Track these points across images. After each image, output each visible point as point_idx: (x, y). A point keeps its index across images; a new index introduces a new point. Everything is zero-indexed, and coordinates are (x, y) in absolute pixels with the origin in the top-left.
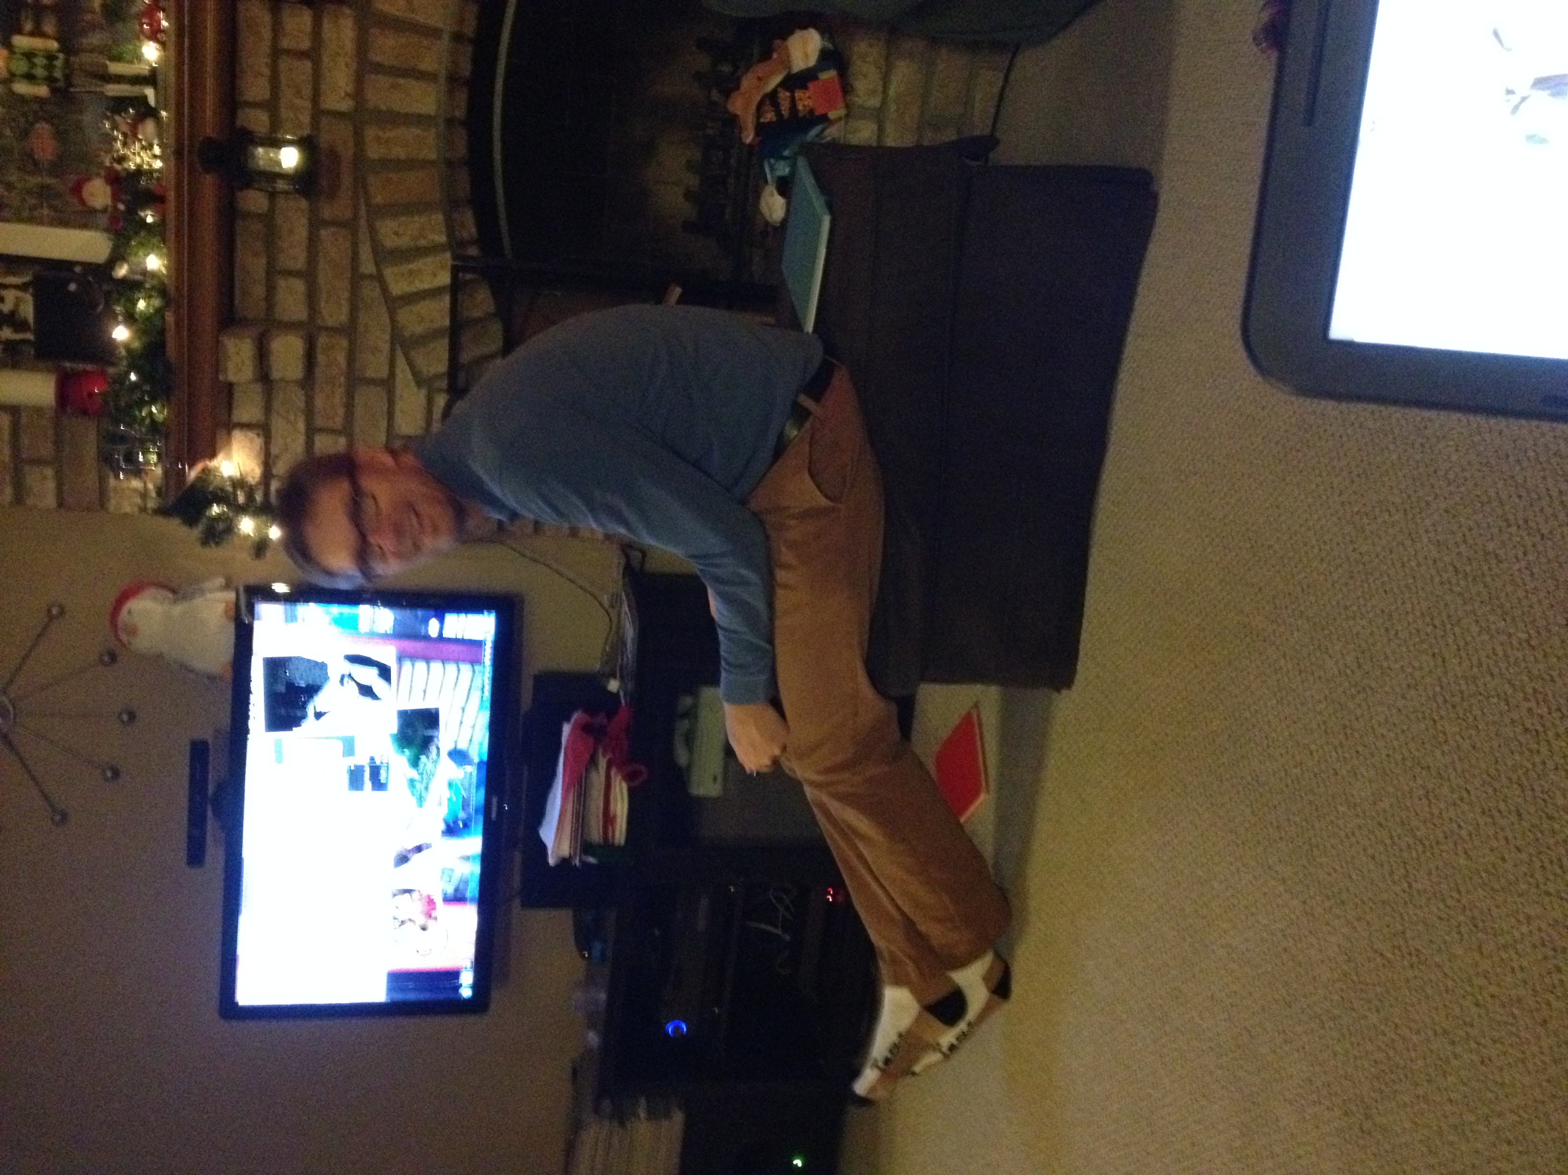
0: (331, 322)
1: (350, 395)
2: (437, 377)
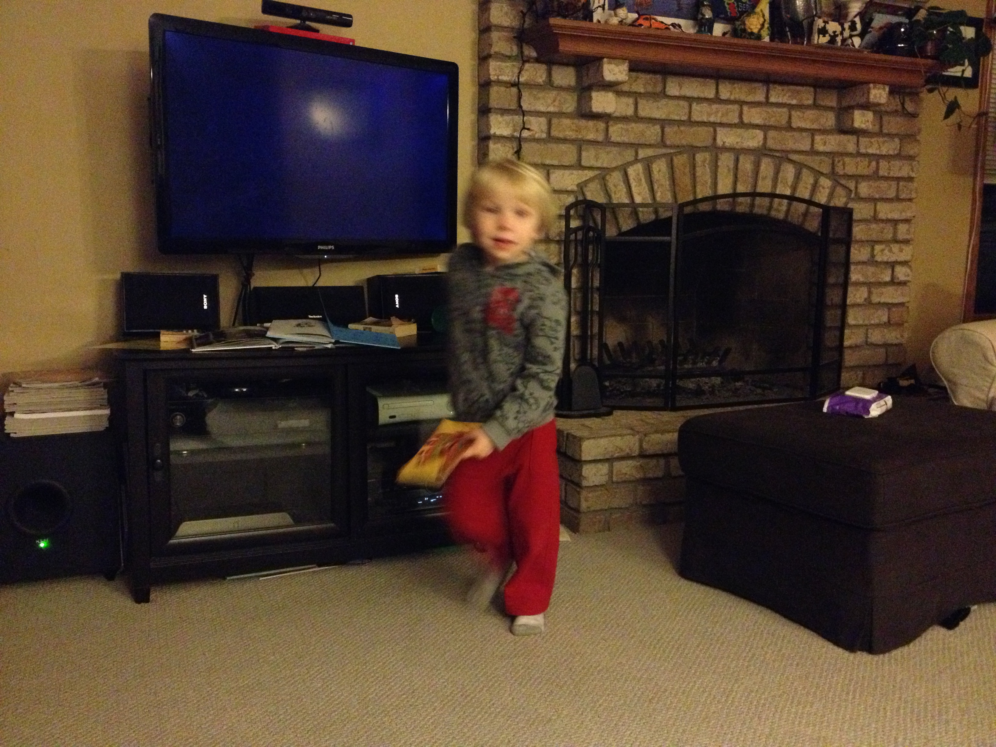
2: (584, 194)
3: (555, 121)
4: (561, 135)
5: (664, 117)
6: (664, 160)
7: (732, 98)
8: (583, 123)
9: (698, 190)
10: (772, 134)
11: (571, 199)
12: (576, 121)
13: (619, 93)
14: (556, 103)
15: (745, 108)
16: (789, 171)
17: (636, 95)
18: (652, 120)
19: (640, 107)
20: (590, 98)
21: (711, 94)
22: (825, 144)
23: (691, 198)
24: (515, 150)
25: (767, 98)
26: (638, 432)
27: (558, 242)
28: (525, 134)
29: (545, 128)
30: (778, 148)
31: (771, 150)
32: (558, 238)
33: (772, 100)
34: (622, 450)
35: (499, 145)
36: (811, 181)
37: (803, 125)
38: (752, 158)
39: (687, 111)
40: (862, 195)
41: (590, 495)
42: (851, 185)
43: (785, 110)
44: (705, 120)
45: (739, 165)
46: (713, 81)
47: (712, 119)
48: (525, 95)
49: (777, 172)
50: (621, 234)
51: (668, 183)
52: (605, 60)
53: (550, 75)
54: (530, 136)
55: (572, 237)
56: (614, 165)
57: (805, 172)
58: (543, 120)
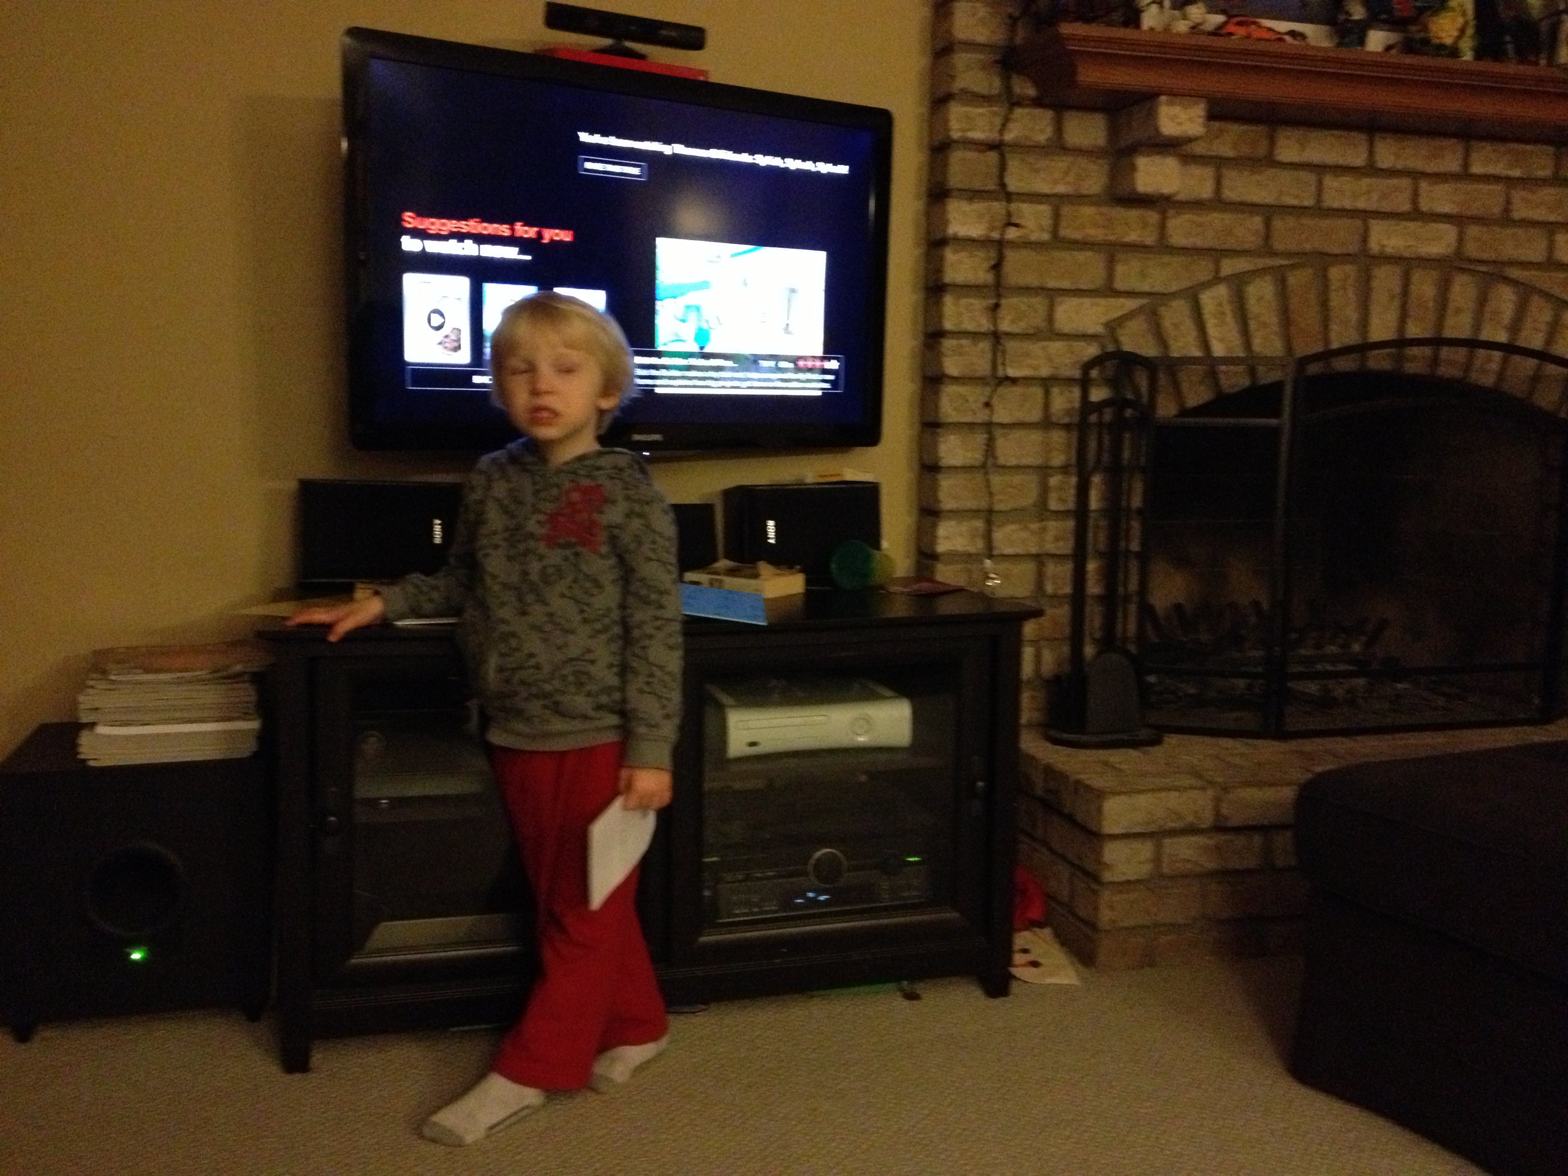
0: (1170, 225)
1: (1096, 246)
2: (1118, 346)
3: (1066, 210)
4: (1077, 235)
5: (1270, 200)
6: (1268, 278)
7: (1399, 166)
8: (1119, 212)
9: (1333, 335)
10: (1473, 231)
11: (1092, 351)
12: (1104, 210)
13: (1188, 159)
14: (1070, 178)
15: (1424, 184)
16: (1505, 299)
17: (1219, 163)
18: (1247, 207)
19: (1226, 183)
20: (1133, 168)
21: (1358, 159)
23: (1318, 348)
24: (993, 262)
25: (1466, 165)
26: (1211, 783)
27: (1067, 427)
28: (1012, 234)
29: (1047, 222)
30: (1485, 256)
31: (1470, 261)
32: (1066, 420)
33: (1477, 169)
34: (1180, 817)
35: (963, 255)
36: (1547, 316)
38: (1436, 274)
39: (1313, 189)
41: (1117, 898)
43: (1499, 188)
44: (1348, 204)
45: (1411, 288)
46: (1363, 137)
47: (1361, 204)
48: (1014, 165)
49: (1482, 302)
50: (1184, 412)
51: (1275, 319)
52: (1163, 98)
53: (1059, 129)
54: (1019, 237)
55: (1093, 418)
56: (1174, 287)
57: (1536, 301)
58: (1045, 209)
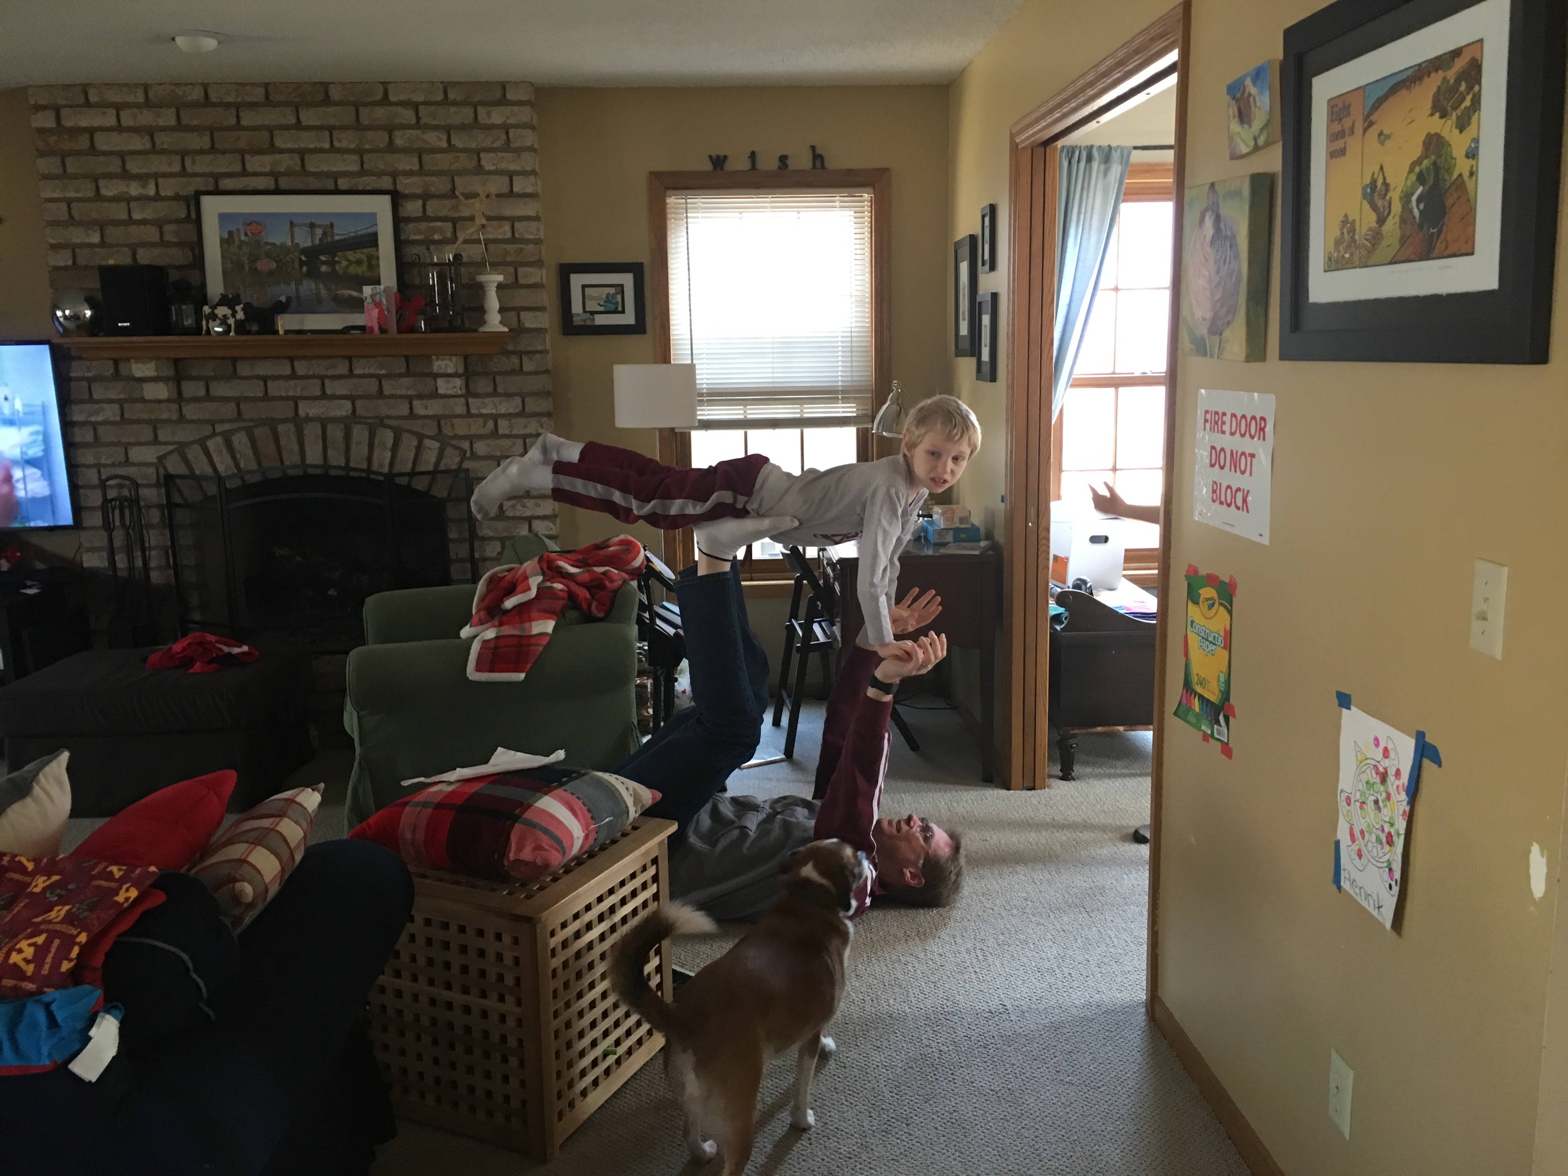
0: (184, 410)
1: (148, 422)
2: (165, 468)
3: (126, 406)
4: (134, 417)
5: (237, 395)
6: (243, 432)
7: (311, 373)
8: (155, 405)
10: (360, 403)
11: (151, 471)
12: (147, 404)
14: (128, 391)
15: (327, 382)
16: (388, 436)
17: (206, 379)
18: (228, 399)
20: (141, 388)
21: (286, 372)
22: (426, 408)
23: (278, 464)
25: (351, 370)
29: (118, 412)
30: (372, 415)
31: (361, 417)
33: (357, 372)
36: (415, 443)
37: (398, 392)
38: (343, 426)
39: (263, 388)
40: (480, 453)
42: (466, 445)
43: (374, 380)
44: (284, 394)
45: (328, 433)
46: (287, 360)
47: (291, 394)
48: (95, 387)
49: (372, 438)
51: (250, 452)
52: (134, 360)
56: (191, 439)
57: (405, 436)
58: (116, 406)
